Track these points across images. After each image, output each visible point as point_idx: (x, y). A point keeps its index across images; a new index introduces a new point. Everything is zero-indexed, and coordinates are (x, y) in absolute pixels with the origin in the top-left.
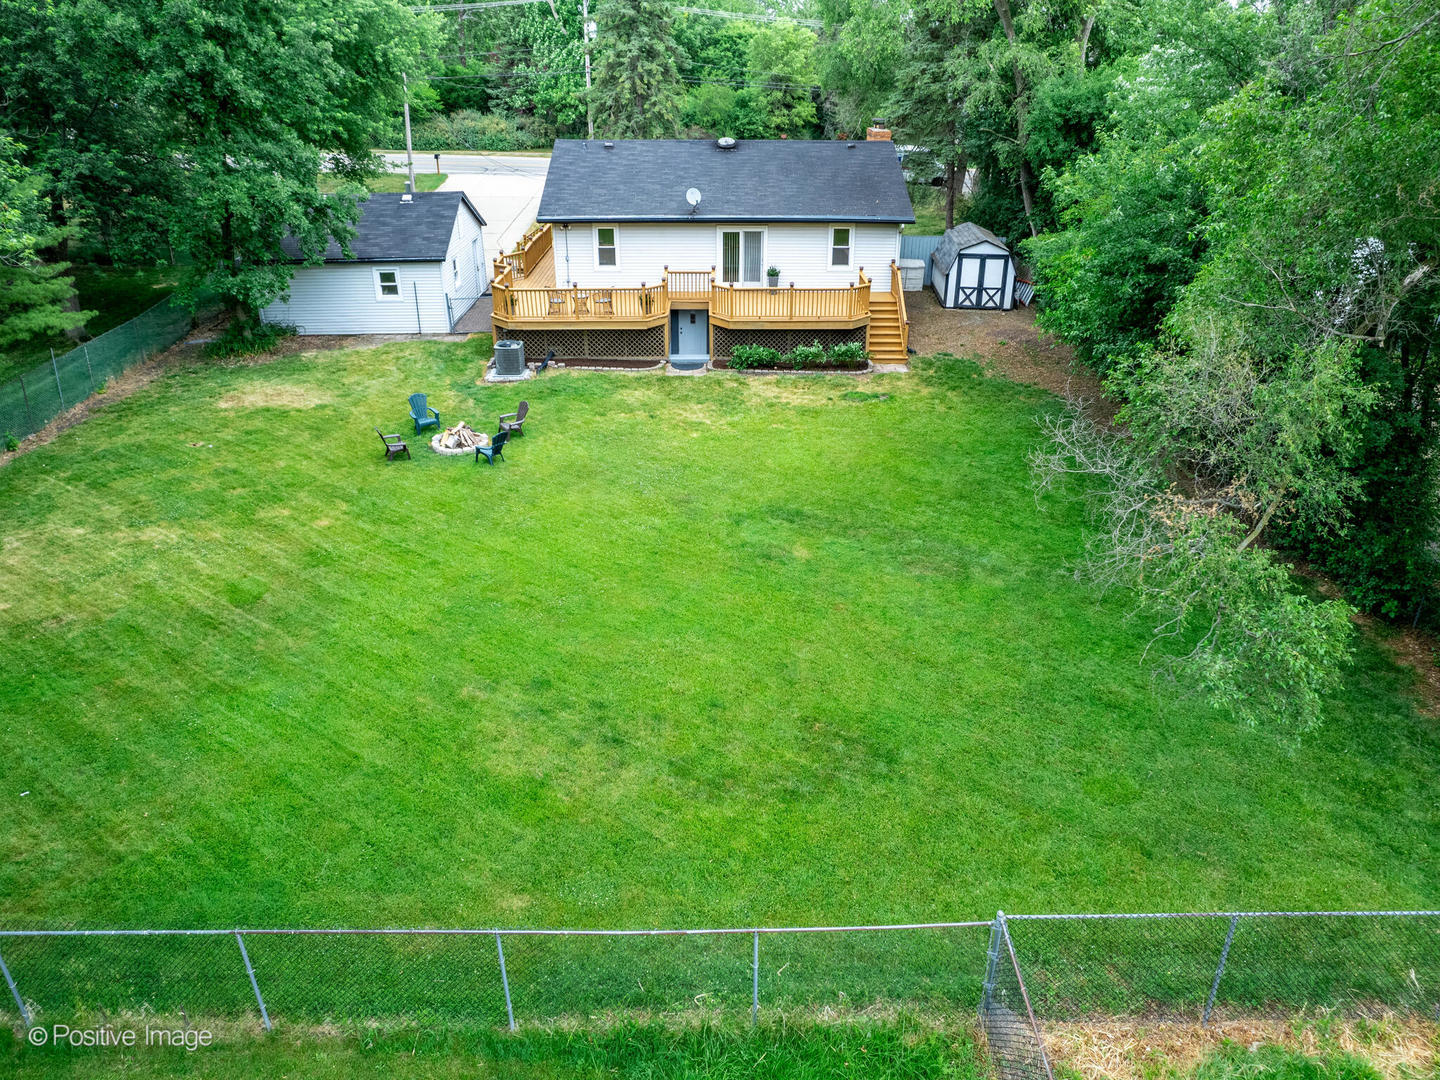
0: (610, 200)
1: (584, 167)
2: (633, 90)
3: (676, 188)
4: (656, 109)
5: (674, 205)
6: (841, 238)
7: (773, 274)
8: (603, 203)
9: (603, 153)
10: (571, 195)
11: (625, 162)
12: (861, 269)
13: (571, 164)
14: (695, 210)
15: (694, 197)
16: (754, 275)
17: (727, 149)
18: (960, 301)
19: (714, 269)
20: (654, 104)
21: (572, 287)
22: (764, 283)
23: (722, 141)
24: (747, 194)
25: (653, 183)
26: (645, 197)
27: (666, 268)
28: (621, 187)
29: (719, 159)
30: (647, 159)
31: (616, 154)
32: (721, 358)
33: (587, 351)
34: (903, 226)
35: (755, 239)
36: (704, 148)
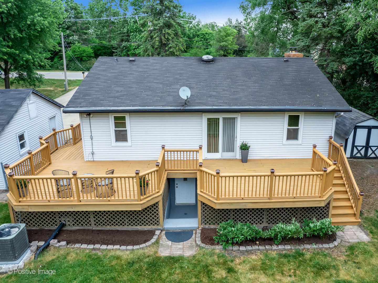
0: (124, 95)
1: (112, 73)
2: (161, 41)
3: (173, 87)
4: (171, 50)
5: (170, 99)
6: (294, 121)
7: (245, 148)
8: (118, 97)
9: (128, 64)
10: (96, 91)
11: (140, 70)
12: (315, 147)
13: (104, 71)
14: (186, 103)
15: (185, 93)
16: (230, 148)
17: (208, 62)
18: (354, 154)
19: (201, 148)
20: (171, 48)
21: (71, 176)
22: (238, 154)
23: (205, 57)
24: (224, 90)
25: (157, 83)
26: (150, 93)
27: (163, 148)
28: (135, 86)
29: (203, 68)
30: (155, 68)
31: (136, 65)
32: (207, 226)
33: (93, 222)
34: (342, 113)
35: (231, 123)
36: (193, 62)
